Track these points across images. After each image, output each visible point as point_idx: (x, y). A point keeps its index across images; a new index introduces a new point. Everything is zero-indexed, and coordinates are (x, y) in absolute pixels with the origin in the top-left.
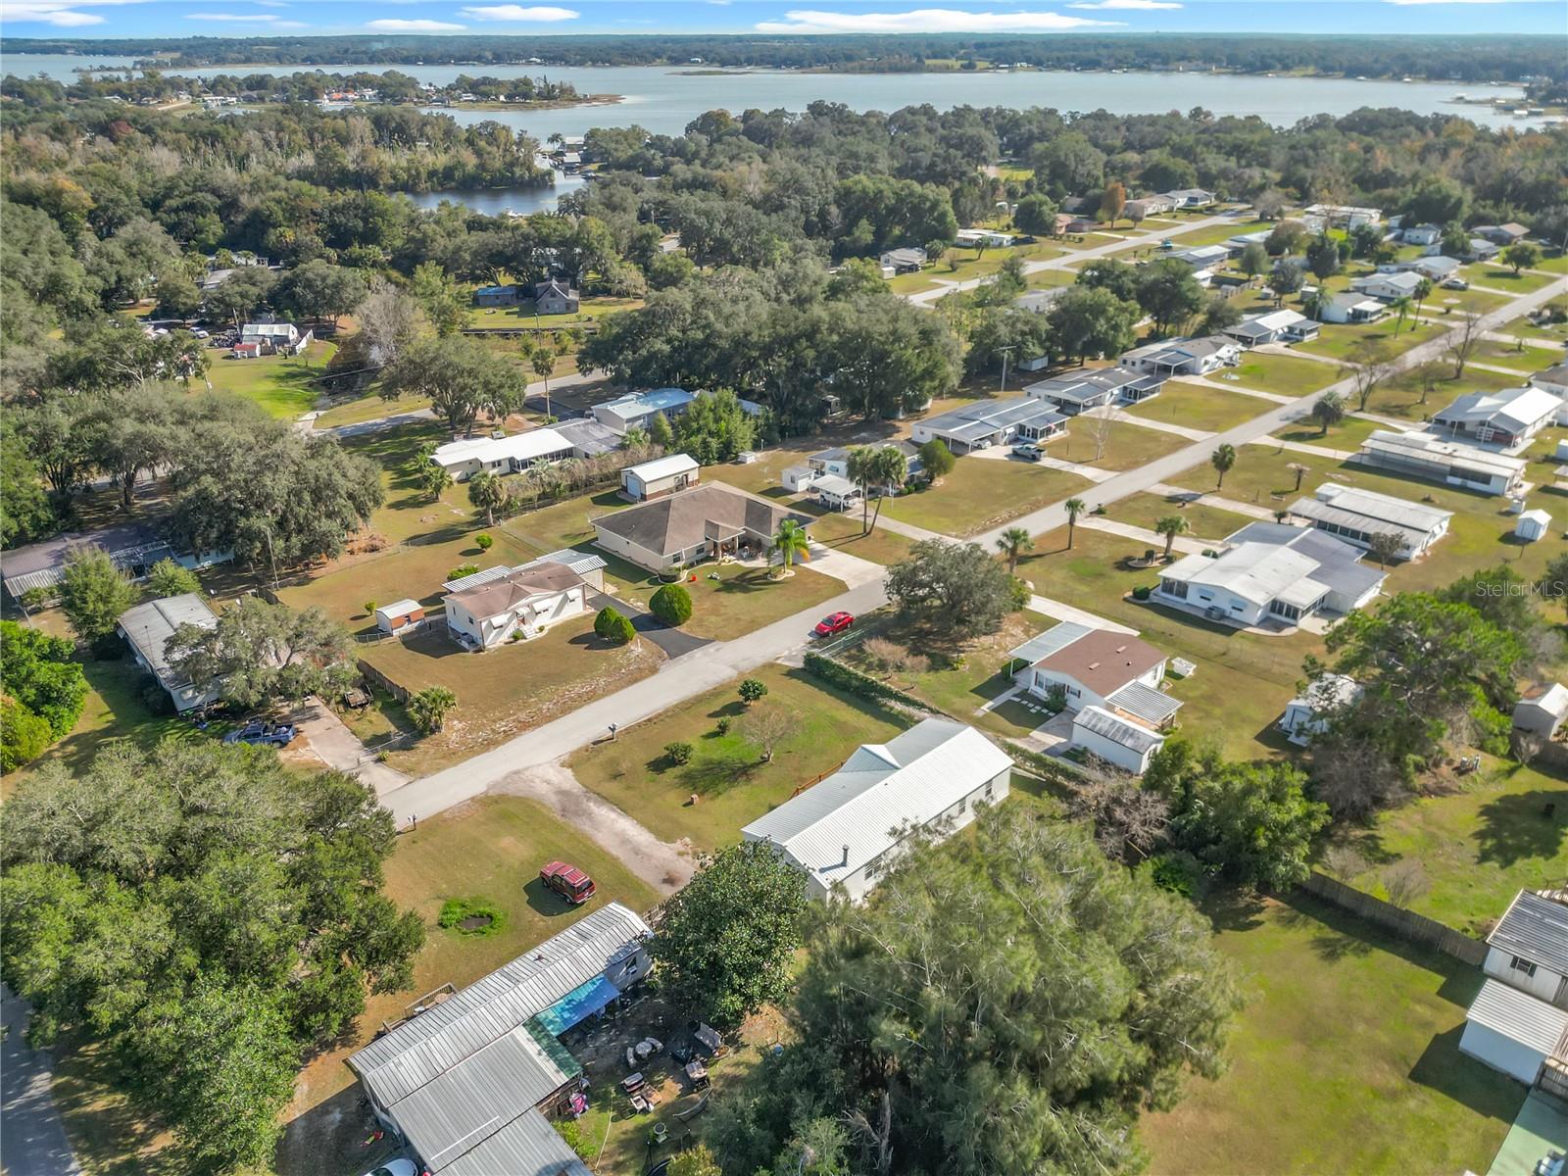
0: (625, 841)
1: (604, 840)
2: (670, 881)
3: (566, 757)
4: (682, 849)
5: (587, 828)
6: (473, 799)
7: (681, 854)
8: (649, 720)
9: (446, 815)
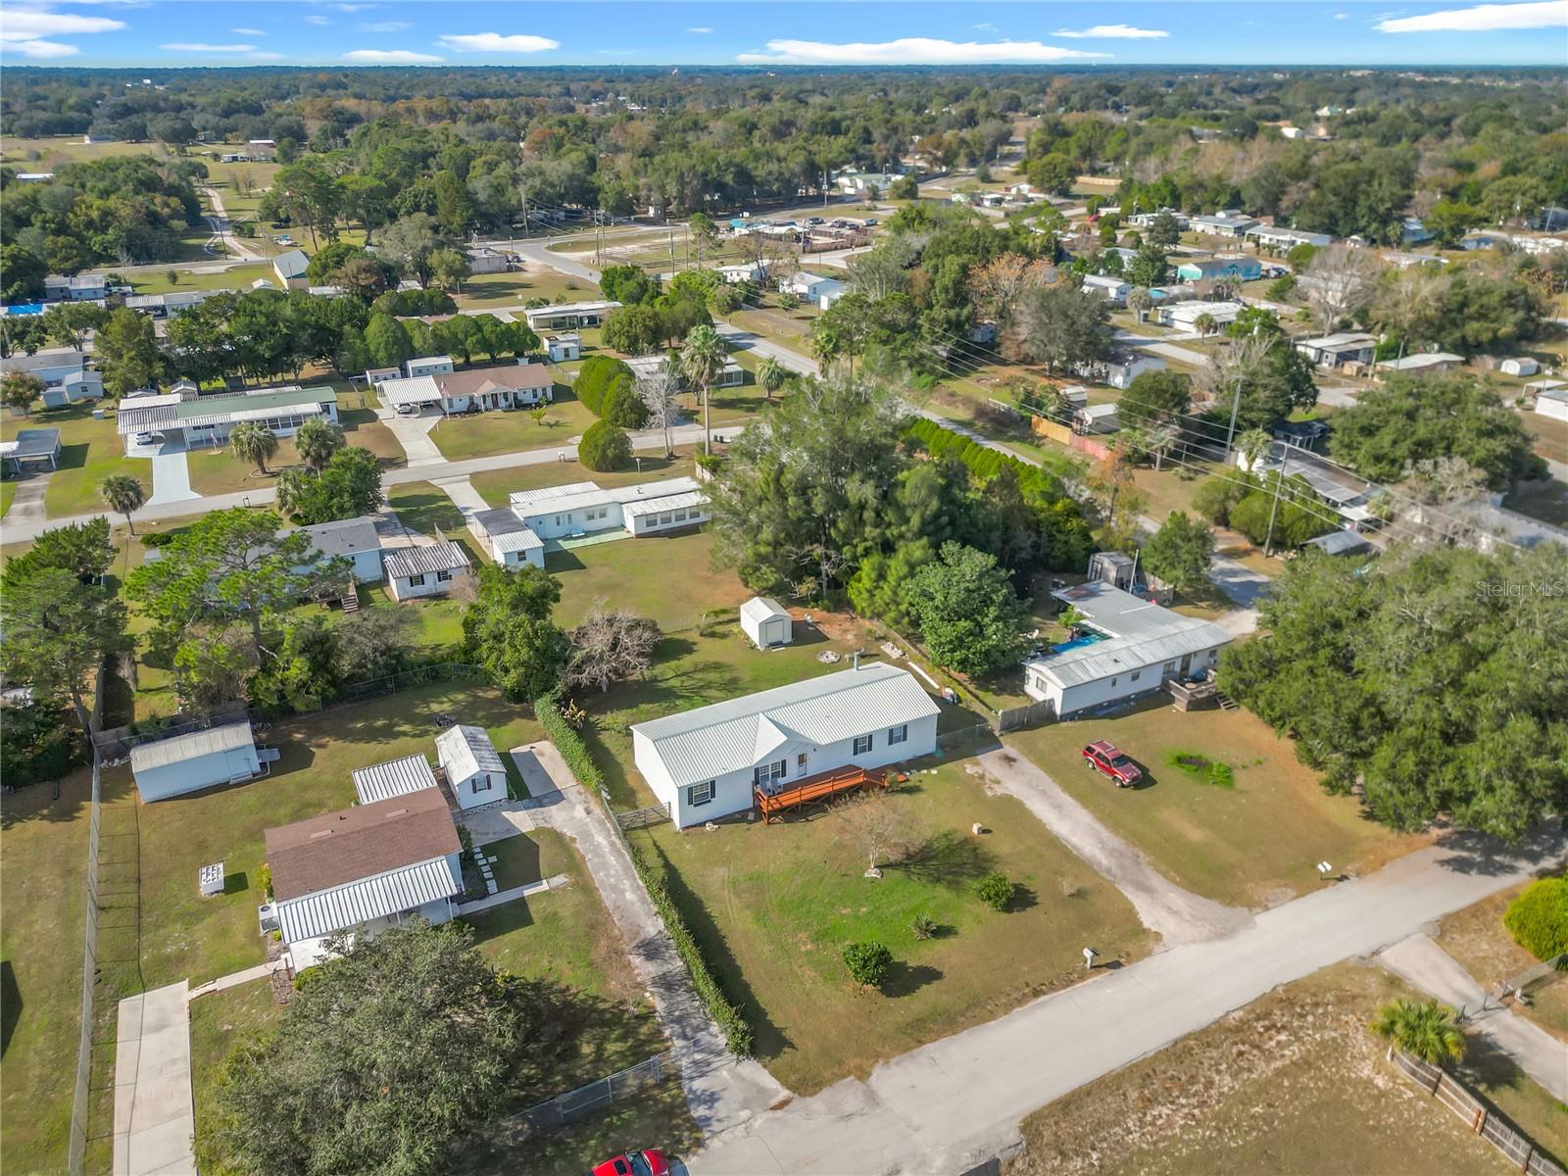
0: (1058, 807)
1: (1084, 816)
2: (1009, 760)
3: (1157, 949)
4: (995, 786)
5: (1105, 834)
6: (1267, 908)
7: (998, 782)
8: (1037, 993)
9: (1291, 893)
